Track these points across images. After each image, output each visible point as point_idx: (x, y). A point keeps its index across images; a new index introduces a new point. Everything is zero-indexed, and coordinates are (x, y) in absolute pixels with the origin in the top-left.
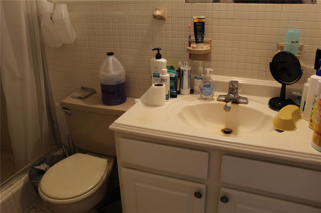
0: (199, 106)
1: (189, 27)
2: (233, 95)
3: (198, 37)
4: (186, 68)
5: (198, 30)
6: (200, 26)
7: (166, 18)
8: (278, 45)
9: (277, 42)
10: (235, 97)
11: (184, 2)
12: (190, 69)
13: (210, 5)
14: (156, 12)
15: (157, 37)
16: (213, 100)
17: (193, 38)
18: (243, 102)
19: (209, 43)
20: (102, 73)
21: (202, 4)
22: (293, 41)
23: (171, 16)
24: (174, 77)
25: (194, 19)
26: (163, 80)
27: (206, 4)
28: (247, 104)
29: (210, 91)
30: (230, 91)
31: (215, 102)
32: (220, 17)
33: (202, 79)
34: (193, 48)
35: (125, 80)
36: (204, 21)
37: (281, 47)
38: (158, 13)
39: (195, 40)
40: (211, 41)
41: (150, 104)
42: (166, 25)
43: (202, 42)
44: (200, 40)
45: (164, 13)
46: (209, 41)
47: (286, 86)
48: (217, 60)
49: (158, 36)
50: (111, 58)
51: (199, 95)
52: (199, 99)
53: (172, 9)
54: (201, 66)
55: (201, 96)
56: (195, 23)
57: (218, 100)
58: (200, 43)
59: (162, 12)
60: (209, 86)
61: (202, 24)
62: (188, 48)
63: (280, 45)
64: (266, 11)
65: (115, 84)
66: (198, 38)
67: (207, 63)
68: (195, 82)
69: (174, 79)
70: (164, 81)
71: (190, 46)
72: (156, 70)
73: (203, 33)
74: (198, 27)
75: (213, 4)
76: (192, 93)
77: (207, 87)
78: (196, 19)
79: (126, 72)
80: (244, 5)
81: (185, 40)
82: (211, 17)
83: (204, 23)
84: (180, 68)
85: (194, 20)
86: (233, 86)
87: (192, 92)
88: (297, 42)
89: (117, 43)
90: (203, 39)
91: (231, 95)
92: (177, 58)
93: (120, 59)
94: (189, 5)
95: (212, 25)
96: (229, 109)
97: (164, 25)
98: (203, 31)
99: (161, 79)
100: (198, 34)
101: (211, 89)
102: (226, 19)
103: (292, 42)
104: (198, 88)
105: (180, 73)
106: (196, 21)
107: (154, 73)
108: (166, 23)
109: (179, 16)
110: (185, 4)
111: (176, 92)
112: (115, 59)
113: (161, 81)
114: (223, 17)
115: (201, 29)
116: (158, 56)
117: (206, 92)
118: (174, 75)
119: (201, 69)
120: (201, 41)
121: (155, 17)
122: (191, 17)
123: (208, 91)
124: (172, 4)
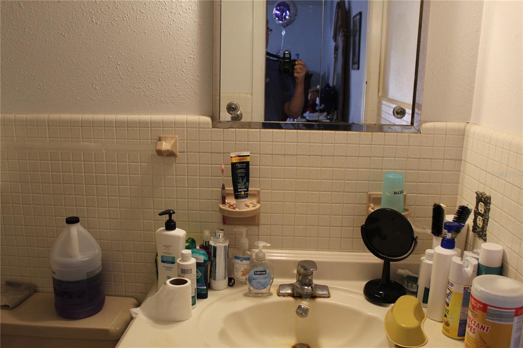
0: (249, 310)
1: (223, 171)
2: (310, 288)
3: (239, 187)
4: (220, 244)
5: (239, 175)
6: (241, 168)
7: (178, 154)
8: (369, 196)
9: (367, 191)
10: (313, 290)
11: (211, 126)
12: (227, 244)
13: (256, 132)
14: (162, 144)
15: (161, 186)
16: (270, 294)
17: (230, 188)
18: (322, 296)
19: (256, 195)
20: (56, 257)
21: (242, 130)
22: (397, 191)
23: (186, 151)
24: (203, 261)
25: (231, 157)
26: (184, 271)
27: (249, 130)
28: (329, 297)
29: (265, 281)
30: (301, 279)
31: (275, 298)
32: (274, 153)
33: (248, 259)
34: (230, 206)
35: (101, 269)
36: (248, 160)
37: (374, 199)
38: (165, 146)
39: (233, 192)
40: (259, 192)
41: (164, 319)
42: (177, 165)
43: (246, 196)
44: (243, 193)
45: (174, 145)
46: (256, 193)
47: (391, 263)
48: (269, 223)
49: (163, 185)
50: (75, 229)
51: (245, 288)
52: (246, 295)
53: (188, 137)
54: (244, 236)
55: (250, 290)
56: (233, 165)
57: (279, 295)
58: (243, 198)
59: (171, 144)
60: (263, 272)
61: (245, 165)
62: (221, 206)
63: (372, 196)
64: (348, 143)
65: (83, 277)
66: (239, 190)
67: (254, 229)
68: (236, 265)
69: (203, 266)
70: (188, 273)
71: (224, 203)
72: (168, 251)
73: (248, 180)
74: (239, 171)
75: (261, 130)
76: (231, 284)
77: (260, 274)
78: (235, 157)
79: (102, 250)
80: (313, 133)
81: (212, 191)
82: (259, 152)
83: (248, 163)
84: (208, 242)
85: (231, 160)
86: (305, 269)
87: (231, 282)
88: (402, 192)
89: (84, 198)
90: (247, 191)
91: (306, 287)
92: (198, 223)
93: (88, 228)
94: (220, 131)
95: (260, 165)
96: (305, 314)
97: (174, 165)
98: (246, 176)
99: (182, 269)
100: (240, 183)
101: (268, 277)
102: (284, 155)
103: (395, 193)
104: (242, 275)
105: (210, 251)
106: (234, 161)
107: (162, 257)
108: (177, 161)
109: (201, 151)
110: (212, 129)
111: (205, 287)
112: (81, 229)
113: (182, 273)
114: (279, 153)
115: (244, 175)
116: (170, 226)
117: (258, 282)
118: (202, 258)
119: (245, 241)
120: (245, 194)
121: (160, 153)
122: (222, 152)
123: (262, 281)
124: (188, 129)
